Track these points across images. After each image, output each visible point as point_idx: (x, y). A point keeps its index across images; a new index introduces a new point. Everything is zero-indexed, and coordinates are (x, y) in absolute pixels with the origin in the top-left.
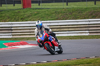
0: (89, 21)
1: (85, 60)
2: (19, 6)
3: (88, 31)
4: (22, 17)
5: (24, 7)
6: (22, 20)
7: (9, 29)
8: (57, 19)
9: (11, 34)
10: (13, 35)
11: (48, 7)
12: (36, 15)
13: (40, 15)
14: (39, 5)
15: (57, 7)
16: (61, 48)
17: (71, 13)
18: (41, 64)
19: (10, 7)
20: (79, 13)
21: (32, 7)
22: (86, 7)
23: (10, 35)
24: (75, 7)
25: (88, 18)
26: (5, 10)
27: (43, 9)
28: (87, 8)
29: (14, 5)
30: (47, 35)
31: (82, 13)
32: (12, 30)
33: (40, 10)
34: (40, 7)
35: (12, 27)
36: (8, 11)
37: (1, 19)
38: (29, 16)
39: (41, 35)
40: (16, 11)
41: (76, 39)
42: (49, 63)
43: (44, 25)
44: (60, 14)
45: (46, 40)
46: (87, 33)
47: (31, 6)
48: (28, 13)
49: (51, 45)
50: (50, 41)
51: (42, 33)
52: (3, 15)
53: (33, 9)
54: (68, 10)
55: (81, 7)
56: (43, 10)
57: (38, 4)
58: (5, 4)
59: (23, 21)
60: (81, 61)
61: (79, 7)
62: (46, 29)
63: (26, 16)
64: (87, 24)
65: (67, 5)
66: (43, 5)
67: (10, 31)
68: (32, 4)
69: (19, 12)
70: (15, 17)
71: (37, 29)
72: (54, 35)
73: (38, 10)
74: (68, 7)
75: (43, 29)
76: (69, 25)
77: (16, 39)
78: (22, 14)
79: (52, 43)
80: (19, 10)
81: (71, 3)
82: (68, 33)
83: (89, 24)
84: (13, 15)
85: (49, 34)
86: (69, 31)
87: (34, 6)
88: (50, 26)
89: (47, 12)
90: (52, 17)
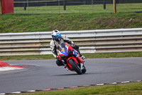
0: (96, 33)
1: (90, 88)
3: (94, 48)
4: (1, 26)
5: (4, 12)
6: (1, 30)
8: (50, 30)
11: (38, 12)
12: (20, 23)
13: (26, 23)
14: (25, 9)
15: (50, 12)
17: (70, 22)
20: (82, 21)
21: (15, 12)
22: (91, 12)
24: (76, 12)
25: (94, 28)
27: (31, 15)
28: (92, 14)
31: (85, 20)
33: (26, 17)
34: (26, 12)
38: (10, 26)
42: (38, 93)
44: (55, 23)
47: (13, 11)
48: (10, 21)
53: (17, 15)
54: (66, 17)
55: (84, 12)
56: (30, 17)
57: (23, 8)
60: (84, 90)
61: (81, 11)
62: (65, 41)
63: (6, 24)
64: (92, 37)
65: (65, 9)
66: (30, 10)
68: (15, 8)
73: (24, 17)
74: (65, 12)
78: (1, 22)
83: (95, 37)
87: (18, 10)
88: (40, 39)
89: (36, 20)
90: (43, 27)
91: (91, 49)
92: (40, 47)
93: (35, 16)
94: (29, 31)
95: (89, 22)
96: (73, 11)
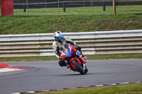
0: (96, 34)
1: (89, 89)
3: (93, 49)
5: (3, 14)
11: (38, 14)
12: (20, 25)
13: (26, 25)
14: (25, 11)
15: (50, 14)
17: (70, 23)
20: (81, 23)
21: (14, 14)
22: (91, 14)
24: (76, 14)
25: (94, 30)
27: (30, 16)
28: (92, 16)
31: (85, 22)
33: (26, 19)
34: (26, 14)
38: (10, 27)
44: (55, 25)
46: (93, 51)
48: (9, 22)
50: (78, 57)
53: (16, 17)
54: (66, 19)
55: (84, 14)
56: (30, 18)
60: (84, 91)
61: (81, 13)
63: (5, 26)
64: (92, 39)
65: (65, 11)
66: (30, 12)
68: (15, 10)
73: (23, 19)
74: (65, 14)
75: (64, 43)
78: (1, 23)
81: (70, 8)
83: (95, 39)
87: (17, 12)
88: (39, 41)
89: (35, 22)
90: (42, 28)
91: (90, 51)
92: (40, 49)
93: (35, 18)
94: (29, 33)
95: (89, 23)
96: (72, 13)
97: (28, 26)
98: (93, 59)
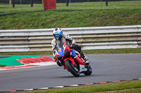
0: (138, 28)
1: (132, 83)
2: (39, 7)
3: (136, 43)
4: (43, 22)
5: (46, 8)
6: (44, 26)
7: (26, 40)
8: (93, 25)
9: (27, 46)
10: (30, 48)
11: (80, 8)
12: (63, 19)
13: (69, 19)
14: (67, 5)
15: (92, 8)
16: (90, 67)
17: (112, 17)
18: (71, 88)
19: (27, 7)
20: (123, 16)
21: (57, 8)
22: (133, 8)
23: (27, 48)
24: (118, 7)
25: (136, 24)
26: (19, 13)
27: (73, 10)
28: (134, 10)
29: (32, 6)
30: (69, 49)
31: (127, 16)
32: (29, 40)
33: (69, 13)
34: (69, 8)
35: (29, 36)
36: (24, 13)
37: (14, 26)
38: (53, 21)
39: (60, 49)
40: (35, 14)
41: (119, 53)
42: (81, 87)
43: (65, 33)
44: (97, 19)
45: (67, 55)
46: (135, 44)
47: (55, 6)
48: (52, 16)
49: (74, 63)
50: (73, 57)
51: (61, 45)
52: (17, 19)
53: (59, 11)
54: (108, 13)
55: (126, 7)
56: (73, 12)
58: (19, 3)
59: (44, 28)
60: (127, 84)
61: (123, 7)
62: (67, 40)
63: (48, 20)
64: (134, 33)
65: (107, 5)
66: (72, 6)
67: (26, 42)
68: (57, 4)
69: (39, 15)
70: (33, 22)
71: (54, 40)
72: (78, 48)
73: (66, 13)
74: (107, 8)
75: (64, 40)
76: (109, 34)
77: (34, 53)
78: (43, 18)
79: (75, 60)
80: (39, 13)
81: (112, 2)
82: (108, 45)
83: (137, 33)
84: (30, 19)
85: (71, 48)
86: (109, 42)
87: (60, 6)
88: (82, 35)
89: (78, 16)
90: (85, 22)
91: (133, 44)
92: (83, 43)
93: (77, 12)
94: (72, 27)
95: (131, 17)
96: (115, 7)
97: (71, 20)
98: (135, 52)
